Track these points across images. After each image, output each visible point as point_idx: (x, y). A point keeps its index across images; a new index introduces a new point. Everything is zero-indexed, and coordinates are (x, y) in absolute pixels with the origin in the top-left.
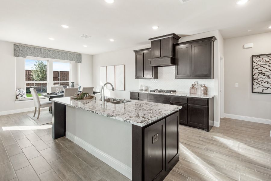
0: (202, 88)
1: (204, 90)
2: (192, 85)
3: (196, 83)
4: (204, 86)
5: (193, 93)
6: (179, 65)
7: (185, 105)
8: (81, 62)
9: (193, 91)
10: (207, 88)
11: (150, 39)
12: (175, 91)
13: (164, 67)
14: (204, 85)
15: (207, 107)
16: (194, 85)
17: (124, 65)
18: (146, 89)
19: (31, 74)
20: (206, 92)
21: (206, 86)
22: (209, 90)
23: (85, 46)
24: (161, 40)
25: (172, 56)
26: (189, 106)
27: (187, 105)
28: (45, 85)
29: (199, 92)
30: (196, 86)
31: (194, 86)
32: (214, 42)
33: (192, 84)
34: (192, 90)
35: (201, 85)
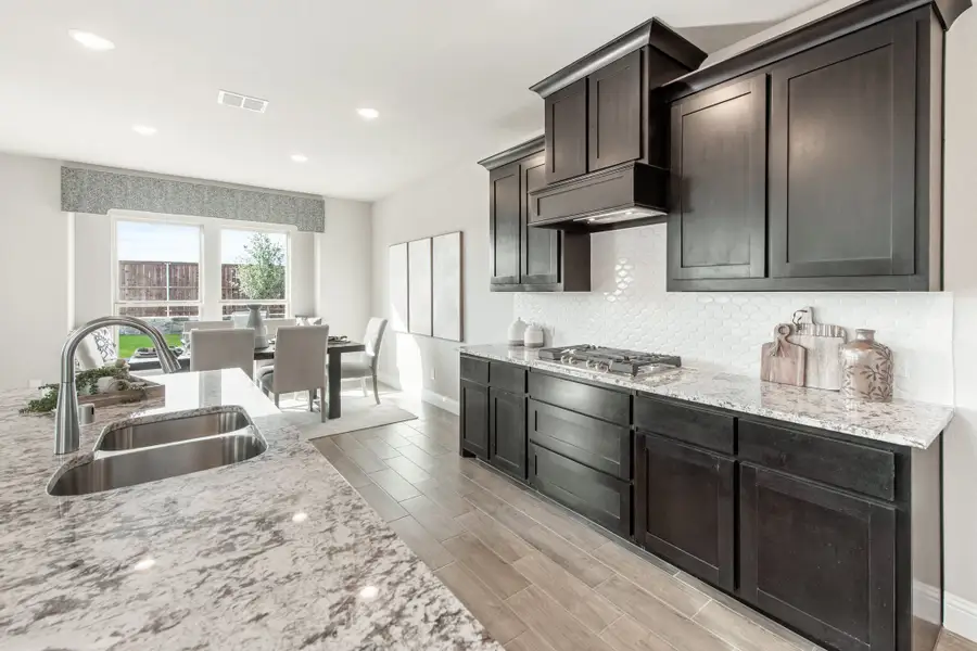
0: (852, 356)
1: (863, 369)
2: (780, 329)
3: (807, 319)
4: (868, 341)
5: (785, 379)
6: (690, 211)
7: (723, 464)
8: (322, 230)
9: (785, 367)
10: (886, 354)
11: (538, 89)
12: (676, 362)
13: (619, 233)
14: (865, 332)
15: (891, 508)
16: (787, 333)
17: (462, 233)
18: (540, 341)
19: (238, 276)
20: (878, 383)
21: (878, 339)
22: (902, 368)
23: (299, 158)
24: (587, 79)
25: (645, 161)
26: (752, 474)
27: (736, 465)
28: (280, 312)
29: (826, 376)
30: (806, 339)
31: (795, 338)
32: (944, 27)
33: (776, 324)
34: (774, 359)
35: (840, 333)
